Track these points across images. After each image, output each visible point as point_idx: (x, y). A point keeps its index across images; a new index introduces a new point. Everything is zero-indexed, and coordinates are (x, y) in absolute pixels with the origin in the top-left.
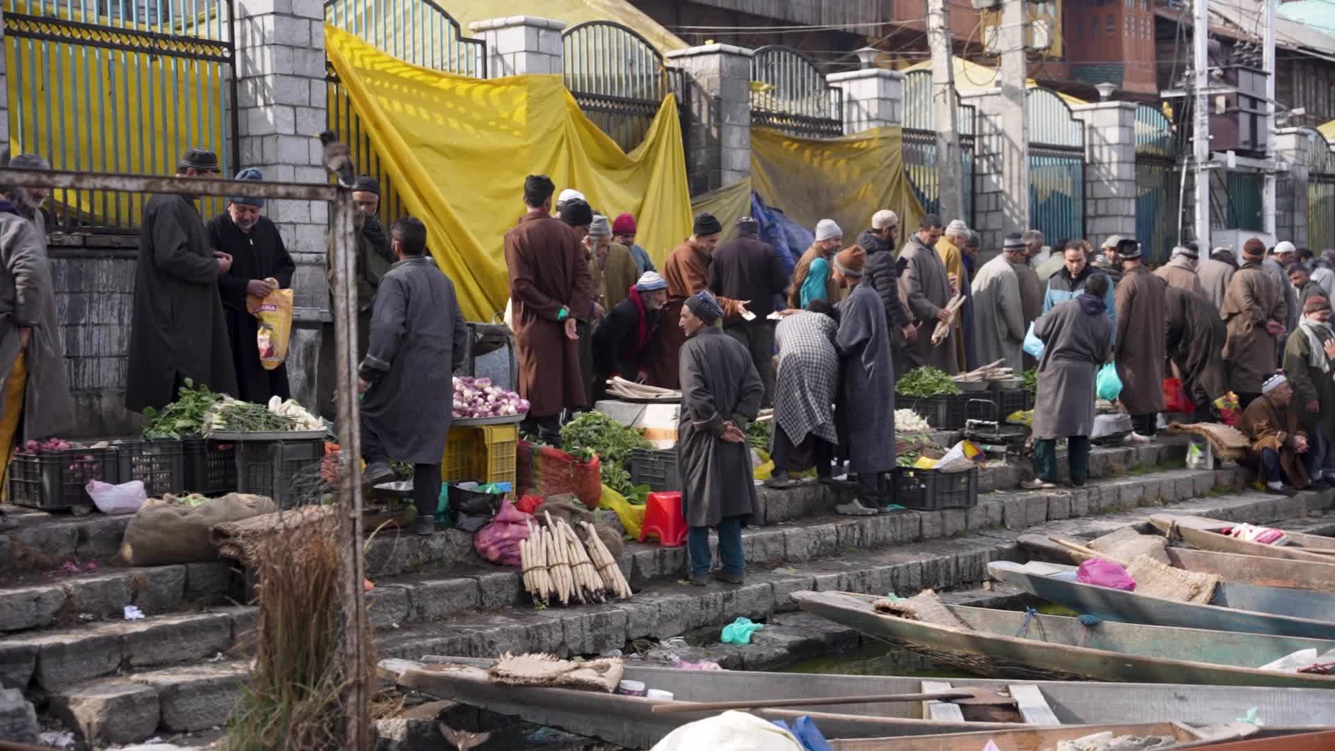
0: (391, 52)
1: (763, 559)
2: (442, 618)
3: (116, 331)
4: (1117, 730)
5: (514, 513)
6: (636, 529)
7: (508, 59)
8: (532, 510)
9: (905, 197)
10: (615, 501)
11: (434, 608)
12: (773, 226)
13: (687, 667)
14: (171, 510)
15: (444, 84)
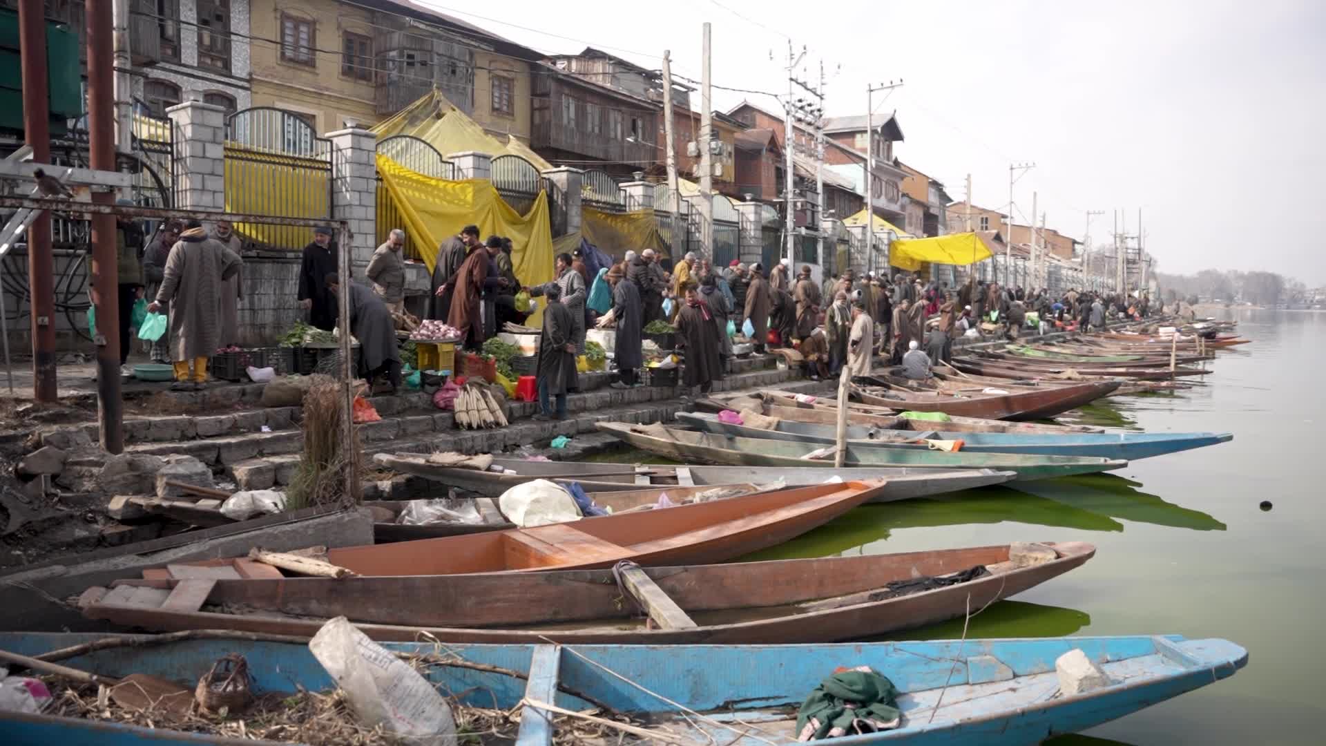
0: (408, 166)
1: (574, 408)
2: (415, 434)
3: (273, 298)
4: (723, 487)
5: (454, 386)
6: (513, 395)
7: (465, 171)
8: (462, 384)
9: (655, 242)
10: (503, 380)
11: (411, 429)
12: (591, 253)
13: (531, 459)
14: (285, 381)
15: (433, 182)
